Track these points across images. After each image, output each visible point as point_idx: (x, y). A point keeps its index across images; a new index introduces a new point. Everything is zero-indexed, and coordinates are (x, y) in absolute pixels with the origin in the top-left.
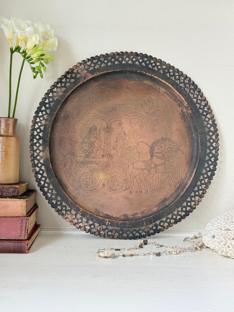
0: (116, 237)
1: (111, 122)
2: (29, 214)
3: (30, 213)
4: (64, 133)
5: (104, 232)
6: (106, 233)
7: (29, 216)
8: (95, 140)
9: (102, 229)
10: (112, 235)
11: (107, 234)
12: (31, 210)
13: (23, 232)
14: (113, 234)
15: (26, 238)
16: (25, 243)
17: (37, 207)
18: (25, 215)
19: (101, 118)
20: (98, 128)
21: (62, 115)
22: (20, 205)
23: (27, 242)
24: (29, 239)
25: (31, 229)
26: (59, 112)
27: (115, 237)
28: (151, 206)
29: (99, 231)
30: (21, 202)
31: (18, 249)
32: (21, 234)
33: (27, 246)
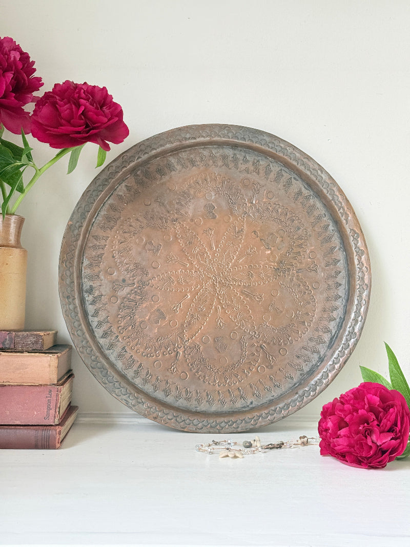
3: (63, 381)
7: (61, 385)
12: (63, 376)
13: (52, 412)
15: (57, 422)
16: (56, 430)
17: (73, 374)
18: (56, 383)
22: (47, 365)
23: (58, 429)
24: (61, 424)
30: (49, 358)
31: (43, 442)
32: (48, 415)
33: (58, 435)
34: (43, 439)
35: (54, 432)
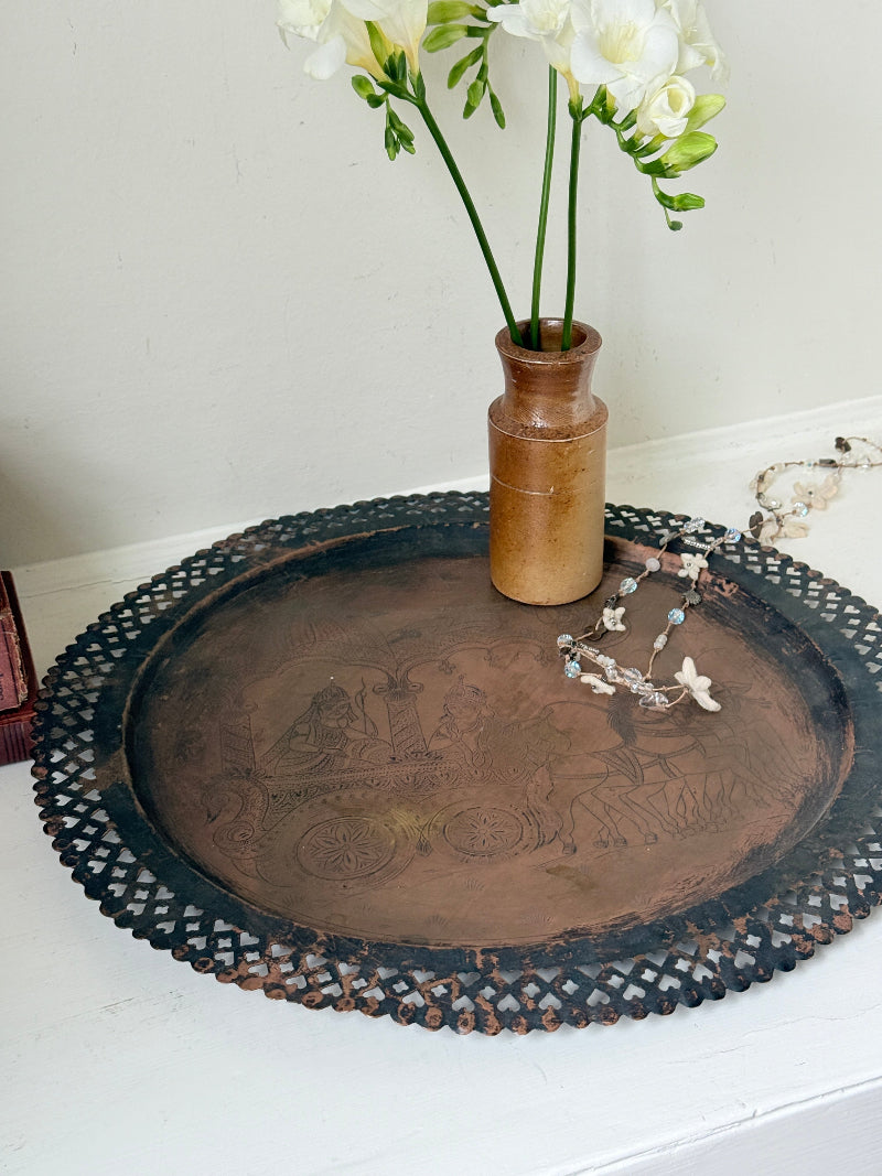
0: (550, 1016)
1: (404, 668)
4: (197, 719)
5: (473, 998)
6: (488, 1007)
8: (343, 723)
9: (456, 988)
10: (523, 1012)
11: (496, 1009)
13: (7, 681)
14: (530, 1006)
19: (358, 662)
20: (352, 691)
21: (182, 671)
26: (167, 661)
27: (545, 1019)
28: (698, 884)
29: (443, 1003)
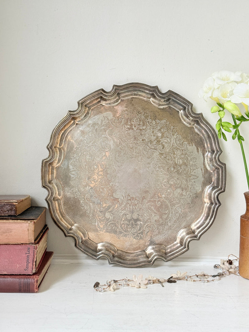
2: (38, 240)
3: (39, 238)
7: (37, 243)
12: (39, 234)
13: (30, 265)
15: (34, 271)
16: (34, 279)
17: (48, 228)
18: (33, 241)
22: (26, 229)
23: (36, 278)
24: (38, 273)
25: (40, 259)
30: (28, 224)
31: (25, 287)
32: (27, 267)
33: (36, 283)
34: (25, 286)
35: (33, 280)
